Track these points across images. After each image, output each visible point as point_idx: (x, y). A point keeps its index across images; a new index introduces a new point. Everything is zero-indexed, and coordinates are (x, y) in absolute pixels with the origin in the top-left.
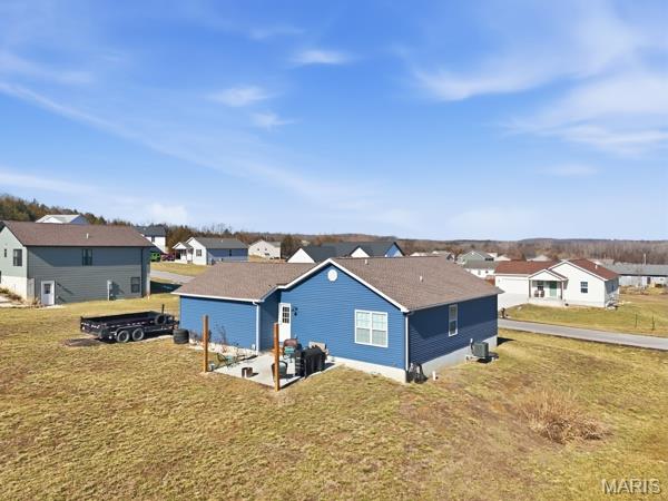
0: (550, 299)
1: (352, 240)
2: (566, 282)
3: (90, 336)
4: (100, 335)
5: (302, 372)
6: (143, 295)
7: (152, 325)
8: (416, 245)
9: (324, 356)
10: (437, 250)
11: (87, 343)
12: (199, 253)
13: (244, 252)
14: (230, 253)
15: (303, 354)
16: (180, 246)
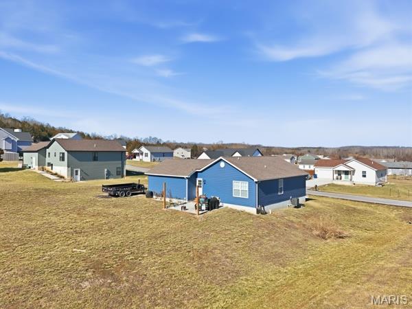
0: (345, 181)
1: (234, 147)
2: (354, 171)
3: (107, 194)
4: (112, 193)
5: (208, 209)
6: (123, 177)
7: (135, 189)
8: (273, 150)
9: (218, 202)
10: (286, 153)
11: (106, 197)
12: (146, 155)
13: (171, 154)
14: (164, 155)
15: (209, 200)
16: (136, 151)
